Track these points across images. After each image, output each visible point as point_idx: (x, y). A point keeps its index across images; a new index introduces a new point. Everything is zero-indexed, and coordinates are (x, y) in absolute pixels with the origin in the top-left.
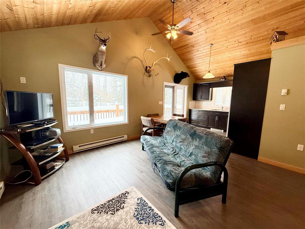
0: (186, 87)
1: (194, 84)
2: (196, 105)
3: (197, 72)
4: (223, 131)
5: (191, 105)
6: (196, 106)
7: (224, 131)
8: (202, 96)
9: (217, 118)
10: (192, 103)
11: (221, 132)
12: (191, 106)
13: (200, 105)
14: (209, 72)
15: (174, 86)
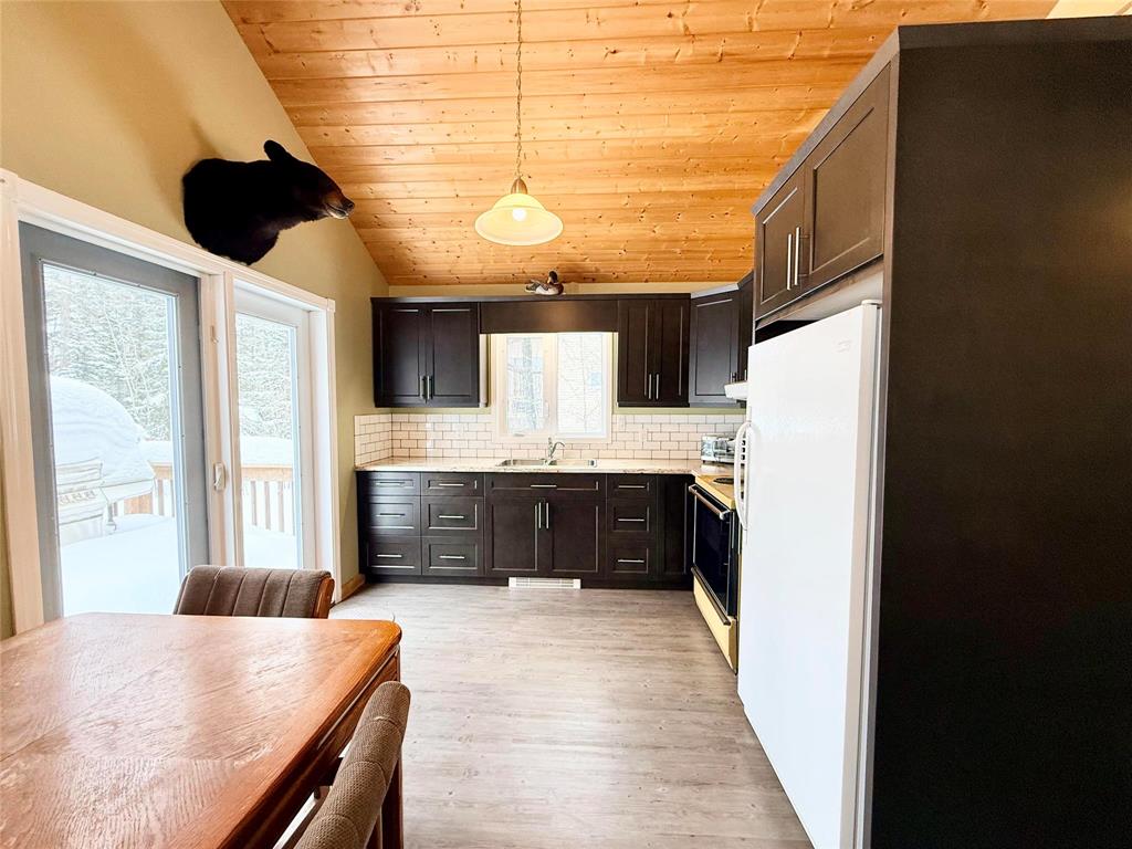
0: (323, 316)
1: (373, 300)
2: (398, 435)
3: (392, 217)
4: (577, 583)
5: (366, 439)
6: (396, 444)
7: (582, 587)
8: (432, 379)
9: (540, 515)
10: (373, 426)
11: (568, 593)
12: (371, 448)
13: (421, 435)
14: (521, 185)
15: (196, 281)
